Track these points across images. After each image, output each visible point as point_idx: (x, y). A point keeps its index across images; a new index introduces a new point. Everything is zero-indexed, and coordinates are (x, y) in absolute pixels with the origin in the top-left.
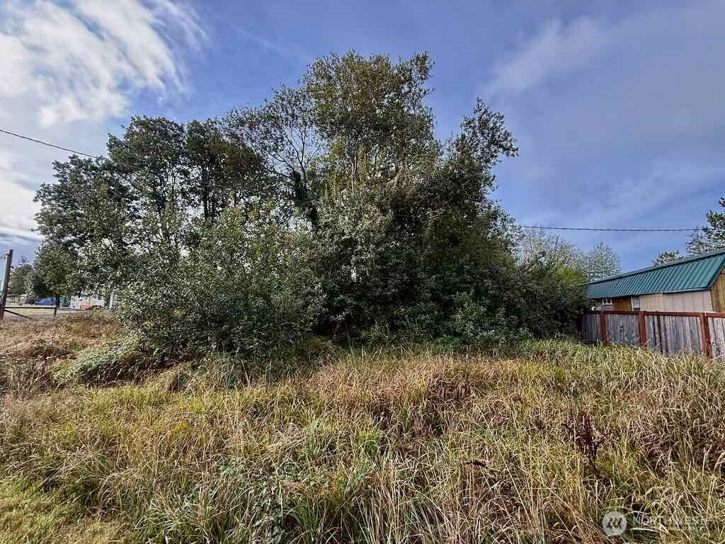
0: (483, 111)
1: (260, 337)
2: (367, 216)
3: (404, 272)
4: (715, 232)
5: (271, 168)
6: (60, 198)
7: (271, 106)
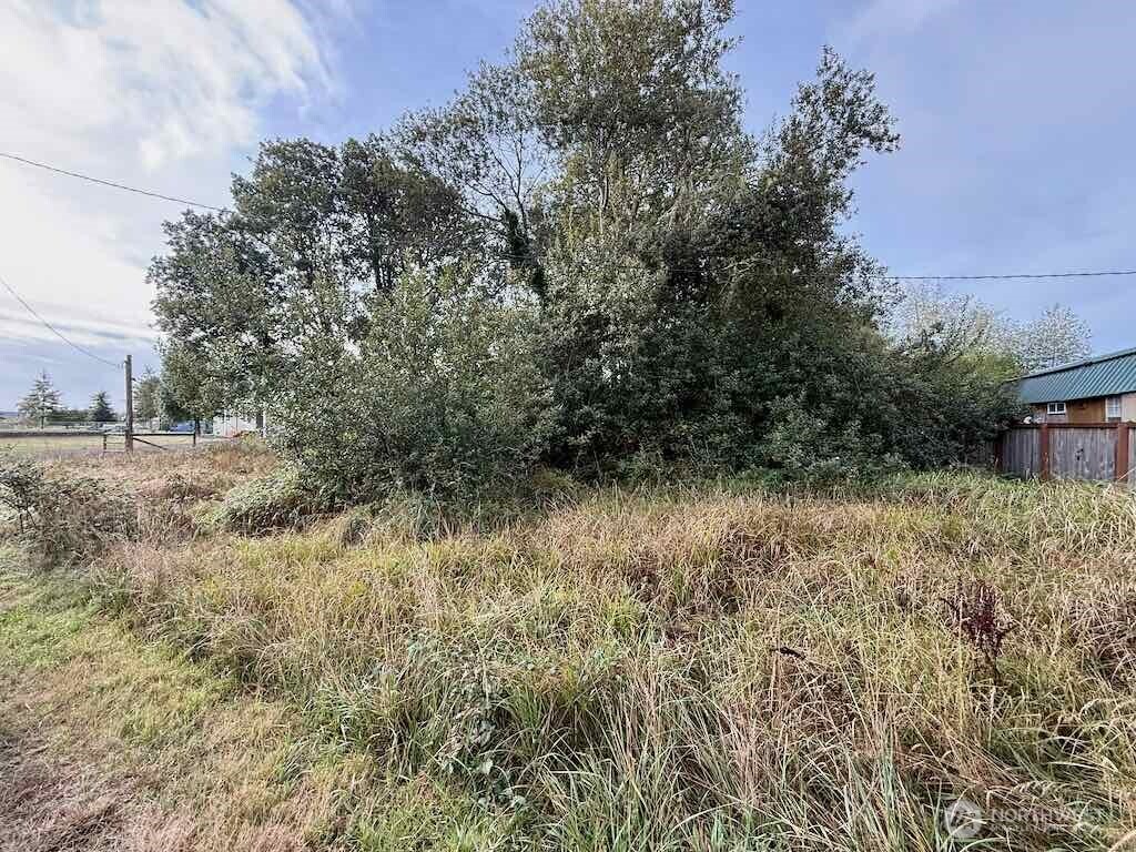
0: (834, 69)
1: (463, 469)
2: (624, 275)
3: (687, 367)
5: (472, 208)
6: (179, 277)
7: (466, 101)
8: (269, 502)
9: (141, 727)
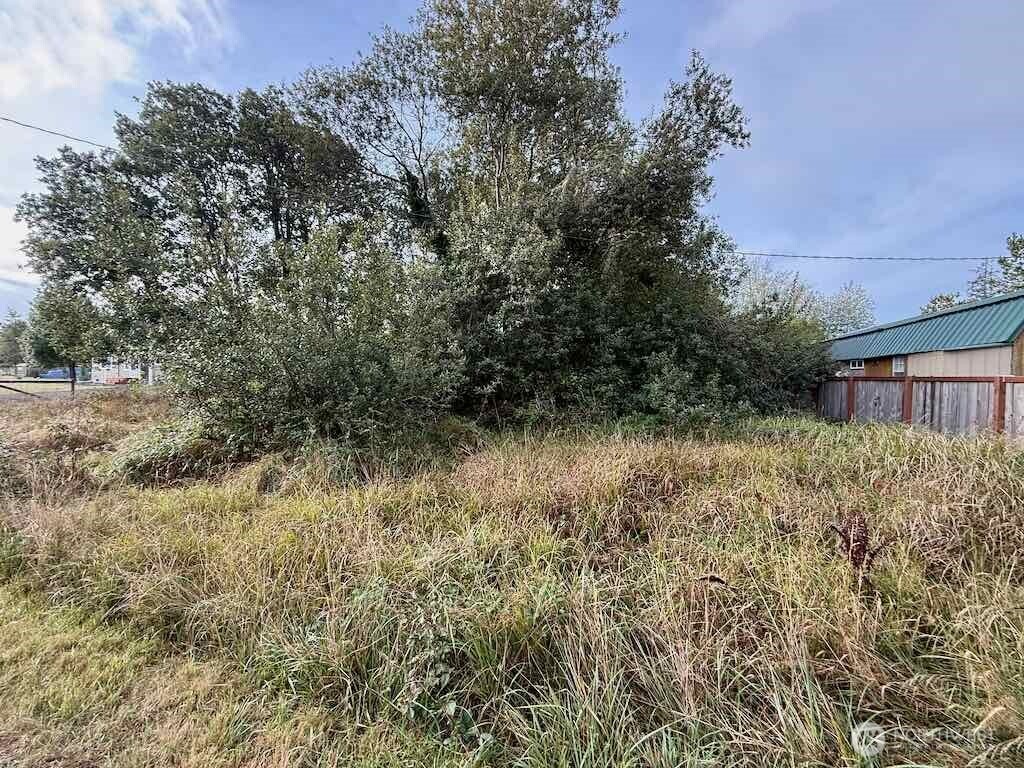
0: (700, 71)
2: (523, 240)
3: (577, 324)
4: (1016, 264)
6: (56, 217)
7: (369, 64)
8: (172, 453)
9: (58, 704)
